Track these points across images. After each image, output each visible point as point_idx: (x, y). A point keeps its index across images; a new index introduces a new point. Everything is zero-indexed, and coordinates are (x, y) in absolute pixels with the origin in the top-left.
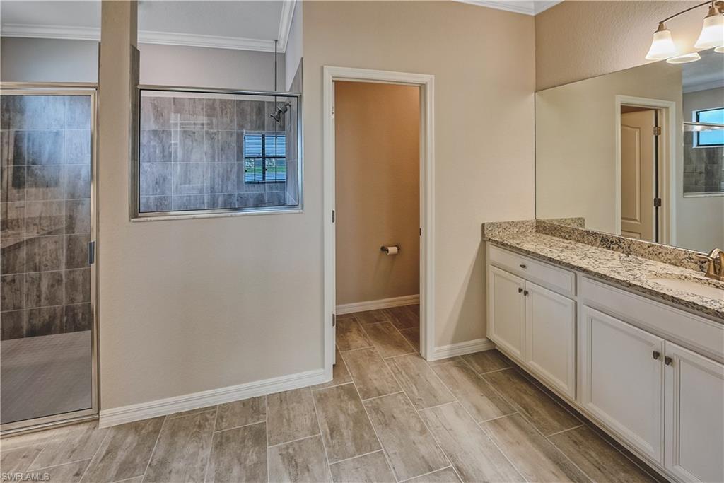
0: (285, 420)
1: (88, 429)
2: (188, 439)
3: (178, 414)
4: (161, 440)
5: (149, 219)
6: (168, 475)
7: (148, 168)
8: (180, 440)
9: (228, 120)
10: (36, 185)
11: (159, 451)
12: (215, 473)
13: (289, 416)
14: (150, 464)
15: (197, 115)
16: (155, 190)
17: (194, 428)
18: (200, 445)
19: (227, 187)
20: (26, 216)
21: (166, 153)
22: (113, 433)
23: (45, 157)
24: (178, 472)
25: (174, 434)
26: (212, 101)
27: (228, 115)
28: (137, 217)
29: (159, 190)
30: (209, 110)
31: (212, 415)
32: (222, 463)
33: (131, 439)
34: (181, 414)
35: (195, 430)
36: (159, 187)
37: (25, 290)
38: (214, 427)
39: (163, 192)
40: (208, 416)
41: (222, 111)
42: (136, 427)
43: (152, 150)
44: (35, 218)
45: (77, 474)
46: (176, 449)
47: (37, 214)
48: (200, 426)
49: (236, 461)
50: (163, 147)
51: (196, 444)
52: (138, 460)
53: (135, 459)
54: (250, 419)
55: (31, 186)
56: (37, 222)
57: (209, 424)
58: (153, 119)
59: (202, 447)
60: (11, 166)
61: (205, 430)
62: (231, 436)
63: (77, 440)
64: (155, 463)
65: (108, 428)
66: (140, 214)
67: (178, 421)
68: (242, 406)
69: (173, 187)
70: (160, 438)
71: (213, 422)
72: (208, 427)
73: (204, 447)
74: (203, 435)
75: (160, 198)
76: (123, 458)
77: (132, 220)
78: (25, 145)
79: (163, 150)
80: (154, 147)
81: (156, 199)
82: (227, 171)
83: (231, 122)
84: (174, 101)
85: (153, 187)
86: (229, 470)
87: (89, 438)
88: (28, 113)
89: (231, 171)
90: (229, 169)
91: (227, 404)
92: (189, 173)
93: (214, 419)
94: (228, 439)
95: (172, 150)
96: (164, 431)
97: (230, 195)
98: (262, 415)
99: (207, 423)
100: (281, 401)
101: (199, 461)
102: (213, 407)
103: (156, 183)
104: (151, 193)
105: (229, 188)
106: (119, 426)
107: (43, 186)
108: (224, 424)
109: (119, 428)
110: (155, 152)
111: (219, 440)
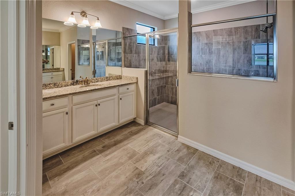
0: (256, 192)
1: (175, 139)
2: (204, 165)
3: (203, 152)
4: (194, 158)
5: (194, 74)
6: (193, 173)
7: (204, 57)
8: (201, 163)
9: (239, 36)
10: (172, 61)
11: (192, 162)
12: (211, 189)
13: (260, 193)
14: (188, 164)
15: (223, 36)
16: (206, 65)
17: (207, 162)
18: (208, 171)
19: (238, 66)
20: (170, 70)
21: (211, 51)
22: (180, 145)
23: (175, 53)
24: (196, 175)
25: (199, 159)
26: (230, 29)
27: (239, 34)
28: (190, 73)
29: (208, 65)
30: (229, 33)
31: (217, 162)
32: (215, 187)
33: (185, 150)
34: (204, 153)
35: (208, 163)
36: (208, 64)
37: (170, 90)
38: (216, 168)
39: (209, 66)
40: (215, 161)
41: (235, 32)
42: (188, 147)
43: (205, 50)
44: (172, 71)
45: (168, 151)
46: (198, 165)
47: (173, 70)
48: (210, 163)
49: (222, 191)
50: (209, 49)
51: (206, 169)
52: (185, 160)
53: (184, 158)
54: (235, 177)
55: (171, 61)
56: (173, 71)
57: (215, 165)
58: (206, 39)
59: (209, 173)
60: (167, 55)
61: (212, 166)
62: (223, 177)
63: (171, 140)
64: (190, 165)
65: (180, 142)
66: (192, 72)
67: (202, 155)
68: (232, 168)
69: (213, 64)
70: (194, 157)
71: (216, 165)
72: (214, 166)
73: (210, 173)
74: (211, 168)
75: (208, 68)
76: (181, 155)
77: (188, 74)
78: (170, 50)
79: (209, 50)
80: (206, 49)
81: (207, 68)
82: (238, 59)
83: (240, 36)
84: (214, 31)
85: (206, 64)
86: (218, 192)
87: (174, 142)
88: (171, 40)
89: (240, 59)
90: (239, 58)
91: (225, 162)
92: (220, 59)
93: (217, 164)
94: (221, 178)
95: (213, 50)
96: (196, 155)
97: (239, 70)
98: (242, 180)
99: (213, 164)
100: (257, 180)
101: (206, 177)
102: (218, 159)
103: (207, 62)
104: (205, 66)
105: (239, 66)
106: (184, 144)
107: (174, 61)
108: (221, 170)
109: (183, 144)
110: (206, 51)
111: (217, 175)
